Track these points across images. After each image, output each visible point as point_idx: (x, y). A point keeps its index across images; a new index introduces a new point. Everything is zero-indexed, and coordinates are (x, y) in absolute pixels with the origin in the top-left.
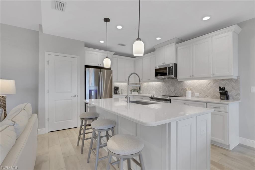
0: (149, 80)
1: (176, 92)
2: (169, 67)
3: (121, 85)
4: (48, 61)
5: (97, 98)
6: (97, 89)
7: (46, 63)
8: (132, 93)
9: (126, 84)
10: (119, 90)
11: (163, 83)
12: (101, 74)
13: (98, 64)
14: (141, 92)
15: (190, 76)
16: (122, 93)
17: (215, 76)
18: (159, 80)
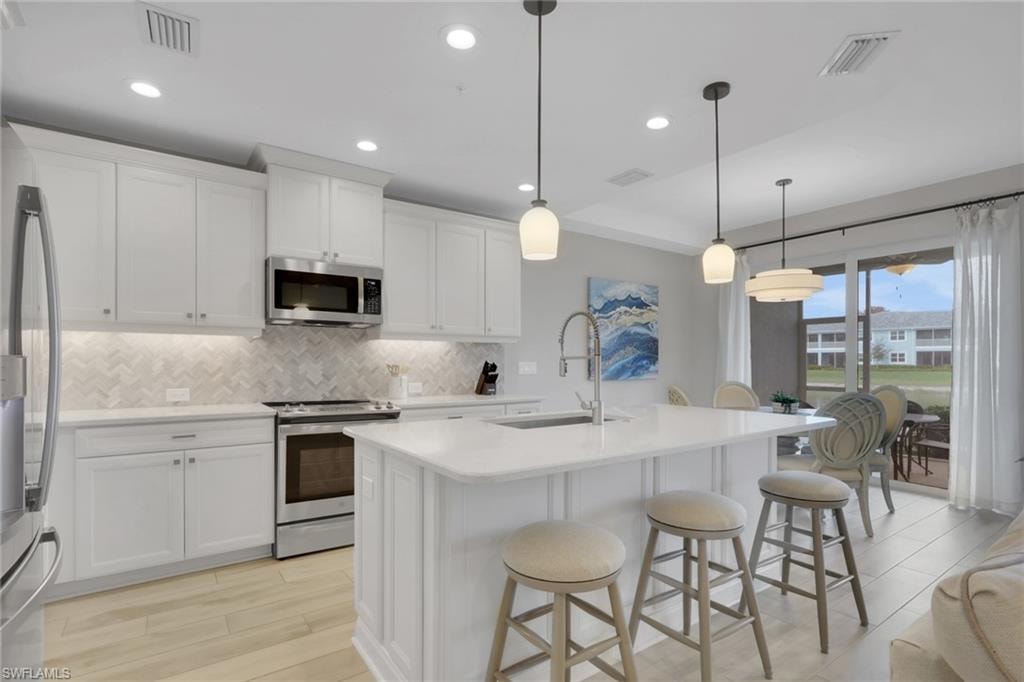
1: (334, 382)
15: (432, 328)
17: (491, 333)
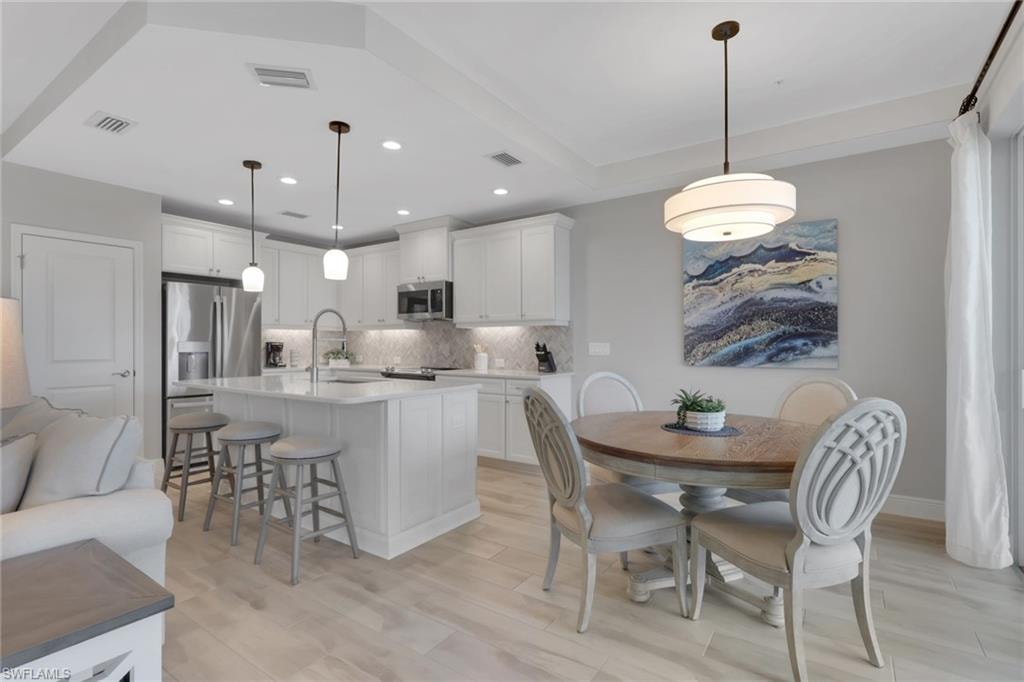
0: (382, 324)
2: (433, 291)
3: (292, 336)
4: (22, 257)
5: (207, 377)
6: (210, 350)
7: (15, 263)
8: (328, 364)
9: (308, 333)
10: (285, 353)
11: (424, 332)
12: (222, 304)
13: (211, 270)
14: (360, 358)
15: (481, 317)
16: (293, 364)
18: (410, 323)
